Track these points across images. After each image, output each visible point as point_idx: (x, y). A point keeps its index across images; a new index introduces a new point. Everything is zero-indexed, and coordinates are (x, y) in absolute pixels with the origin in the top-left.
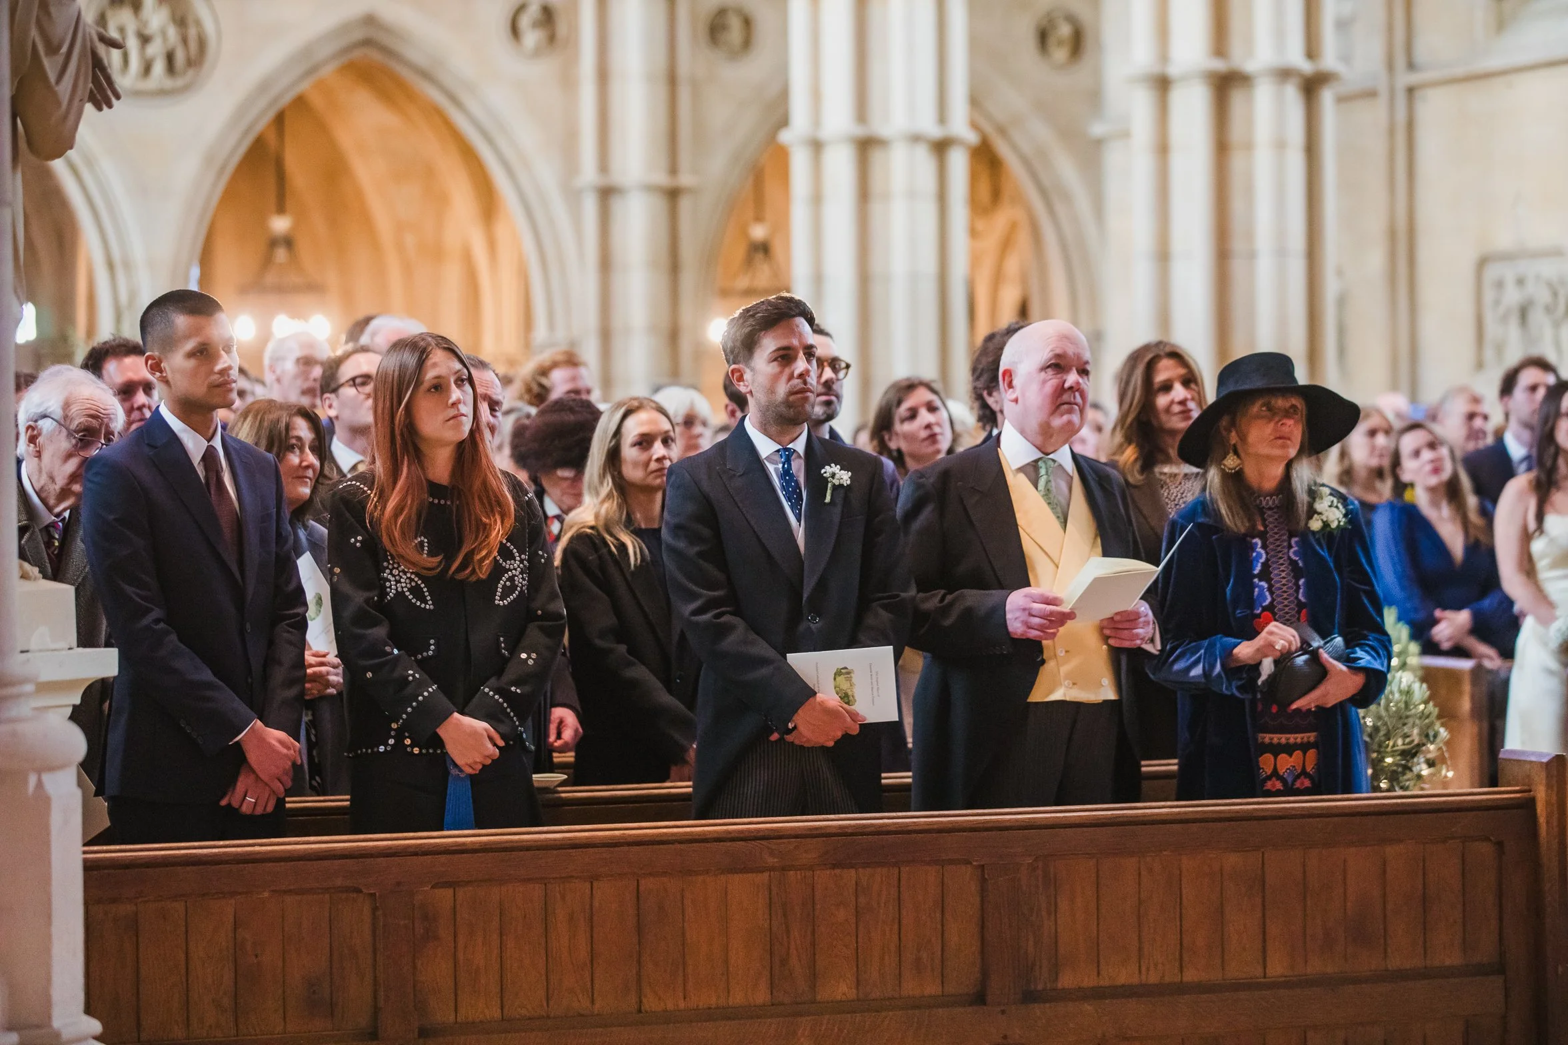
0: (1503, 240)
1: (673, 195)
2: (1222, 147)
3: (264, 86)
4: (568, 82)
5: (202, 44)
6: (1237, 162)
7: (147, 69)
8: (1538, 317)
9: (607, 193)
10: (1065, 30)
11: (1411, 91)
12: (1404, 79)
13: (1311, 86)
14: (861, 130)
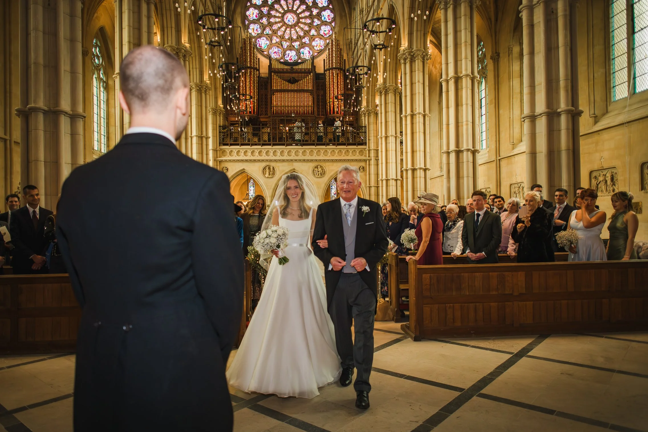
2: (413, 178)
4: (366, 175)
5: (325, 172)
7: (319, 175)
9: (370, 187)
13: (425, 170)
14: (386, 178)
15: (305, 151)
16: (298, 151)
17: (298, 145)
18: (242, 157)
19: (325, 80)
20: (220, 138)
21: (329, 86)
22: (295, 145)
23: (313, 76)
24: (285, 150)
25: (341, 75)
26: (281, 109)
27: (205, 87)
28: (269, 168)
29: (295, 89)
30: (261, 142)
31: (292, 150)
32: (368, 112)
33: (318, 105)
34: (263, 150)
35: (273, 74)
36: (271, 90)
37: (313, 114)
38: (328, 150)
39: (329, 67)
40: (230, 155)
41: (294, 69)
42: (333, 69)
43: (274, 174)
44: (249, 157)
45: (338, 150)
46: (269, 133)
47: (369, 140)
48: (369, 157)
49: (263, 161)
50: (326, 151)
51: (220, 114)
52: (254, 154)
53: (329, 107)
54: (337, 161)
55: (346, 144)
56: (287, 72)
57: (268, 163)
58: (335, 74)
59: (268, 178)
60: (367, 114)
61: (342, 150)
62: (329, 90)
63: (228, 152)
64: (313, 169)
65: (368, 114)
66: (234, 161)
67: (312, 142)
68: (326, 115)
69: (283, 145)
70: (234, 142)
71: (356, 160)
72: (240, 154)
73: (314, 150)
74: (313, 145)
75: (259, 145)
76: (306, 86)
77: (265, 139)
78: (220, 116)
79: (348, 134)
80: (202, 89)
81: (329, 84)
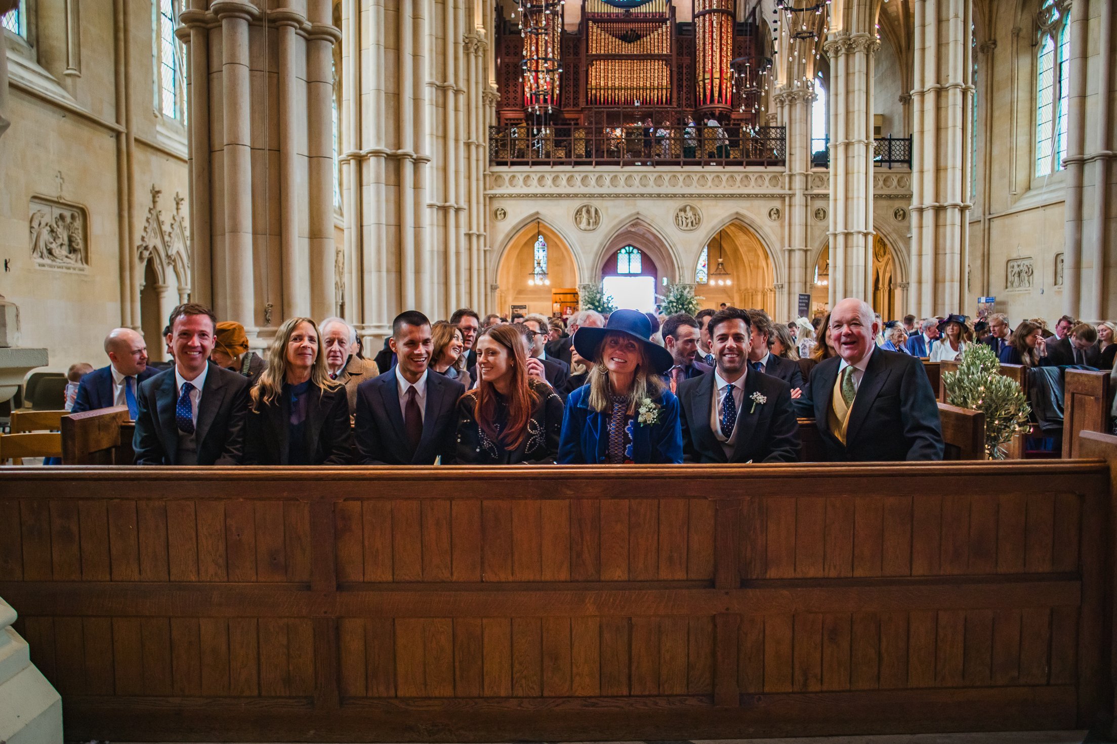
0: (1014, 256)
1: (806, 251)
2: (937, 226)
3: (713, 228)
4: (782, 227)
5: (699, 219)
6: (941, 230)
7: (688, 225)
8: (1023, 274)
10: (901, 212)
11: (989, 219)
12: (988, 217)
13: (963, 210)
14: (846, 231)
15: (660, 176)
16: (645, 176)
17: (647, 165)
18: (534, 189)
19: (695, 36)
20: (491, 150)
21: (704, 48)
22: (640, 164)
23: (671, 27)
24: (620, 175)
25: (728, 25)
26: (606, 95)
27: (475, 41)
28: (588, 212)
29: (635, 53)
30: (573, 159)
31: (635, 175)
32: (790, 98)
33: (680, 87)
34: (576, 175)
35: (590, 23)
36: (587, 56)
37: (671, 104)
38: (707, 175)
39: (704, 8)
40: (511, 184)
41: (632, 14)
42: (711, 12)
43: (596, 223)
44: (549, 188)
45: (728, 175)
46: (587, 142)
47: (790, 154)
48: (790, 189)
49: (576, 196)
50: (703, 177)
51: (491, 102)
52: (558, 182)
53: (701, 90)
54: (724, 197)
55: (744, 163)
56: (617, 20)
57: (585, 202)
58: (717, 23)
59: (585, 230)
60: (787, 102)
61: (736, 175)
62: (704, 56)
63: (507, 179)
64: (675, 214)
65: (791, 101)
66: (519, 196)
67: (674, 159)
68: (696, 106)
69: (617, 163)
70: (518, 157)
71: (764, 196)
72: (529, 183)
73: (678, 175)
74: (678, 164)
75: (569, 164)
76: (656, 48)
77: (581, 152)
78: (491, 107)
79: (748, 142)
80: (470, 45)
81: (704, 44)
